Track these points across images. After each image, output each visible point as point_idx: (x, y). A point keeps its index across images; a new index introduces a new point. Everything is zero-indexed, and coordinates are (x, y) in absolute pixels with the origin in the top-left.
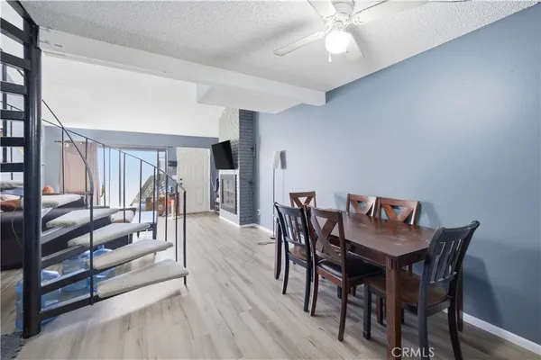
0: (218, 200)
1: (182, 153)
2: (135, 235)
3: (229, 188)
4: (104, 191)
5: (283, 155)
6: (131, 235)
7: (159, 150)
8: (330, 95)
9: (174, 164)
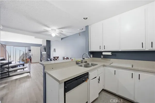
0: (42, 59)
1: (32, 48)
2: (18, 66)
3: (44, 56)
4: (10, 57)
5: (55, 49)
6: (17, 66)
7: (25, 47)
8: (62, 39)
9: (30, 50)
